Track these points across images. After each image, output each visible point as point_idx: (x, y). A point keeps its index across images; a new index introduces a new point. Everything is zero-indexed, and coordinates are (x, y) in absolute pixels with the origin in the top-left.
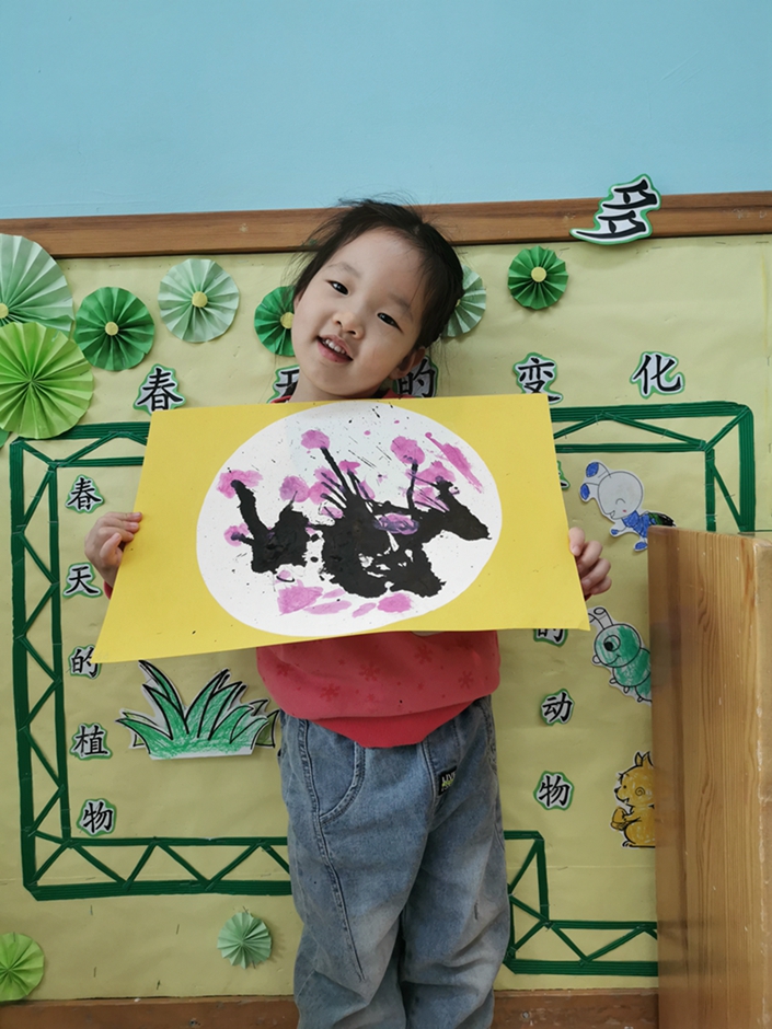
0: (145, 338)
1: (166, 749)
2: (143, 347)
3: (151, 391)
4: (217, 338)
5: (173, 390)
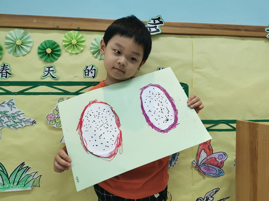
1: (2, 189)
3: (1, 71)
4: (25, 55)
5: (9, 71)
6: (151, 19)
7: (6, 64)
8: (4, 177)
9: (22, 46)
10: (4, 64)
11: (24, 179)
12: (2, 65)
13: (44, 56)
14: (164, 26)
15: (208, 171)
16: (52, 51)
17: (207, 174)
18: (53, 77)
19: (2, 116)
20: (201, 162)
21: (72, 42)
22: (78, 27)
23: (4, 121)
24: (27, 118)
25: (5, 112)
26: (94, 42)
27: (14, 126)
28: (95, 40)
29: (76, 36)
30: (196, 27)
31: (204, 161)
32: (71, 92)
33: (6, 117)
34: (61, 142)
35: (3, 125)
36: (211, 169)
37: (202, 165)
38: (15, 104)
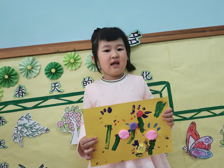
0: (16, 78)
2: (16, 81)
3: (18, 92)
4: (35, 77)
5: (24, 91)
6: (131, 34)
7: (22, 86)
9: (32, 70)
10: (20, 86)
12: (18, 87)
13: (50, 75)
14: (142, 37)
15: (198, 155)
16: (56, 70)
17: (198, 157)
18: (59, 91)
20: (191, 147)
21: (71, 61)
22: (74, 49)
23: (24, 132)
24: (42, 127)
25: (24, 124)
26: (88, 59)
27: (32, 135)
29: (73, 56)
30: (169, 35)
31: (193, 146)
32: (74, 101)
33: (25, 128)
34: (71, 144)
35: (23, 135)
36: (201, 153)
37: (192, 150)
38: (31, 117)
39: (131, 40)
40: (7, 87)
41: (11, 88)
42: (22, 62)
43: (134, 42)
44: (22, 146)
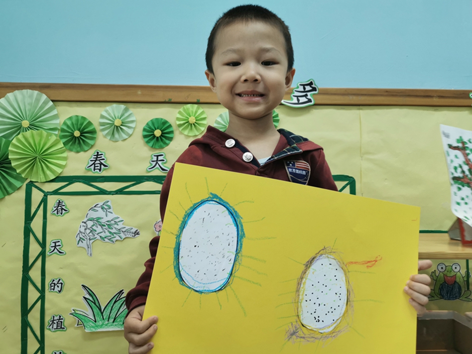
0: (93, 139)
1: (93, 327)
2: (91, 142)
3: (94, 162)
4: (125, 140)
5: (104, 162)
6: (301, 85)
7: (101, 152)
8: (96, 310)
9: (121, 127)
10: (98, 153)
11: (123, 314)
12: (95, 153)
13: (151, 140)
14: (319, 94)
16: (162, 133)
18: (163, 169)
19: (94, 225)
21: (189, 120)
22: (197, 99)
23: (96, 231)
24: (127, 228)
25: (98, 219)
26: (219, 120)
27: (109, 238)
28: (221, 116)
29: (194, 111)
30: (366, 95)
33: (100, 225)
35: (95, 237)
38: (111, 207)
39: (297, 97)
40: (76, 151)
41: (82, 153)
42: (107, 111)
43: (303, 100)
44: (91, 254)
